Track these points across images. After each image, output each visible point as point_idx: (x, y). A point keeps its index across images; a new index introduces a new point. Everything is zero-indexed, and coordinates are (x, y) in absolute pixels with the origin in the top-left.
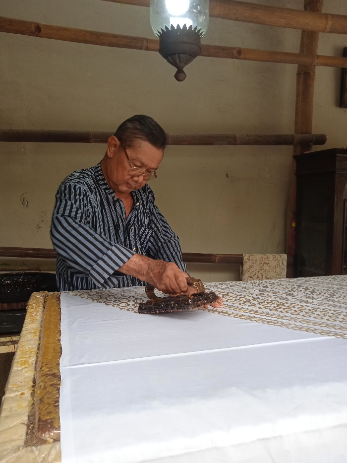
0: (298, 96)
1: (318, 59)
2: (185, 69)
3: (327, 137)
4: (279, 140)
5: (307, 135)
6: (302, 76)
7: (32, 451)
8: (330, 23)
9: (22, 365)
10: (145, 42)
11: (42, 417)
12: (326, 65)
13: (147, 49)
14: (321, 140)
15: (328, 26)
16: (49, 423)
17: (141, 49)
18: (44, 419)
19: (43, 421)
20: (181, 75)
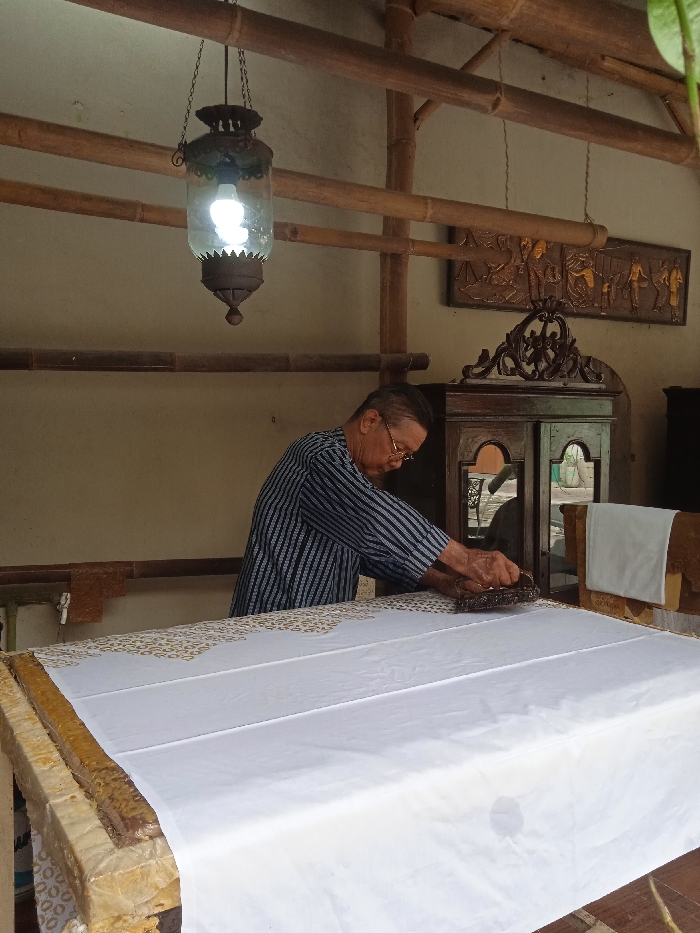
0: (383, 289)
1: (413, 246)
2: (242, 308)
3: (430, 358)
4: (357, 364)
5: (399, 355)
6: (389, 259)
7: (132, 851)
8: (430, 212)
9: (44, 763)
10: (139, 210)
11: (125, 815)
12: (427, 255)
13: (142, 220)
14: (421, 363)
15: (428, 215)
16: (141, 819)
17: (132, 219)
18: (130, 816)
19: (129, 819)
20: (236, 318)
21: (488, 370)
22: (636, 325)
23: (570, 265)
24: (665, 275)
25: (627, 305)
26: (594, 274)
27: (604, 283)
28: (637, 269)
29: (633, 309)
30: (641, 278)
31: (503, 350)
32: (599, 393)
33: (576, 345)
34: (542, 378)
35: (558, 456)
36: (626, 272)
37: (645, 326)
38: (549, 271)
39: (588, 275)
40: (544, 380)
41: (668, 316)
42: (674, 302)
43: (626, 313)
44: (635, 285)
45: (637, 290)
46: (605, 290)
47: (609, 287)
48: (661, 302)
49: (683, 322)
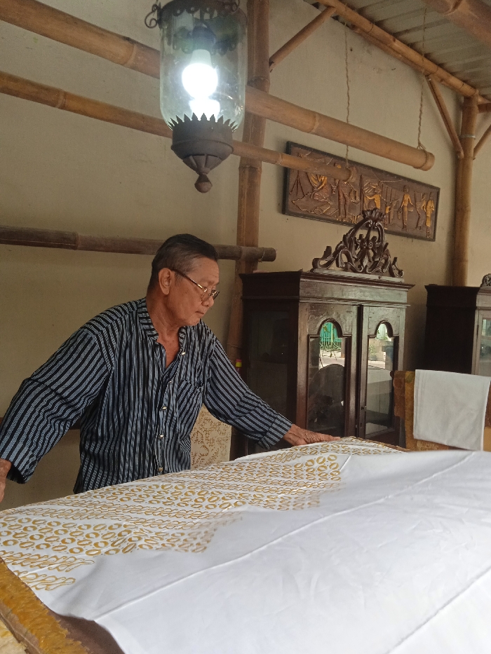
0: (241, 195)
1: (282, 158)
4: (225, 253)
5: (253, 248)
6: (247, 172)
8: (317, 124)
13: (63, 107)
14: (270, 256)
15: (315, 127)
17: (54, 106)
21: (329, 263)
22: (404, 239)
23: (366, 190)
24: (424, 204)
25: (400, 223)
26: (381, 200)
27: (386, 206)
28: (407, 197)
29: (404, 227)
30: (409, 205)
31: (341, 248)
32: (400, 285)
33: (388, 248)
34: (364, 272)
35: (373, 333)
36: (400, 200)
37: (410, 240)
38: (352, 194)
39: (377, 198)
40: (366, 273)
41: (424, 234)
42: (429, 224)
43: (400, 230)
44: (406, 209)
45: (406, 214)
46: (387, 212)
47: (390, 209)
48: (421, 224)
49: (434, 239)
